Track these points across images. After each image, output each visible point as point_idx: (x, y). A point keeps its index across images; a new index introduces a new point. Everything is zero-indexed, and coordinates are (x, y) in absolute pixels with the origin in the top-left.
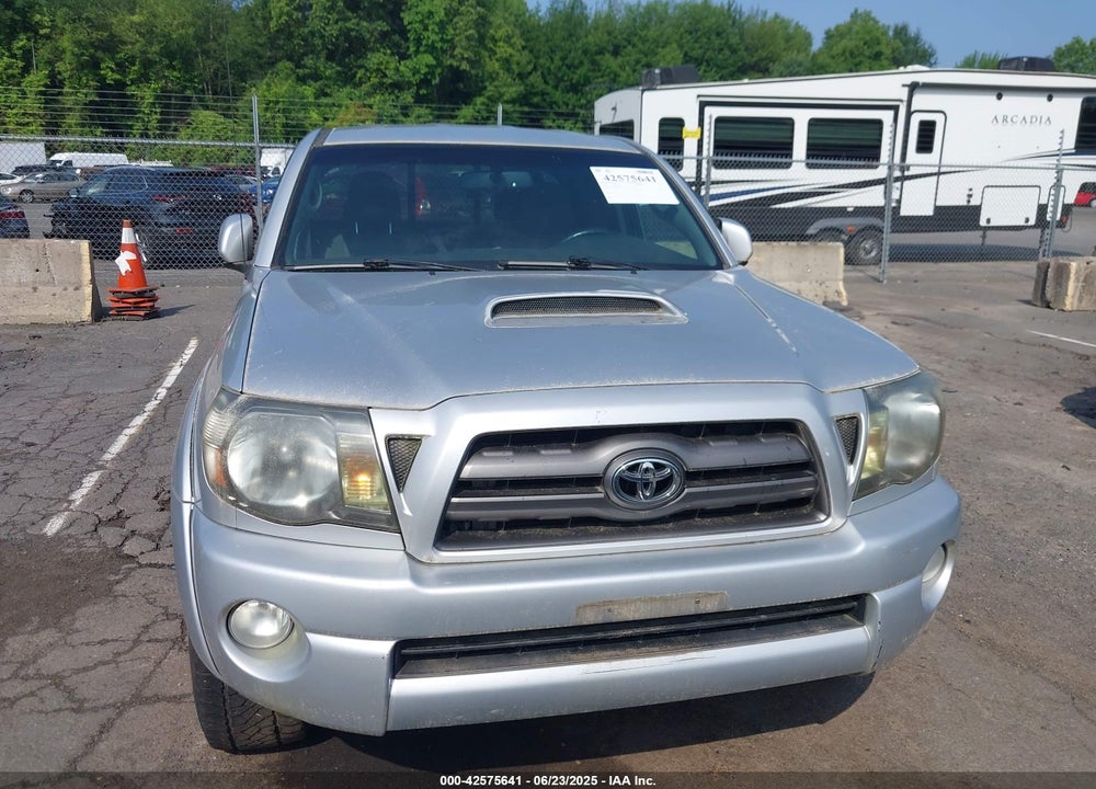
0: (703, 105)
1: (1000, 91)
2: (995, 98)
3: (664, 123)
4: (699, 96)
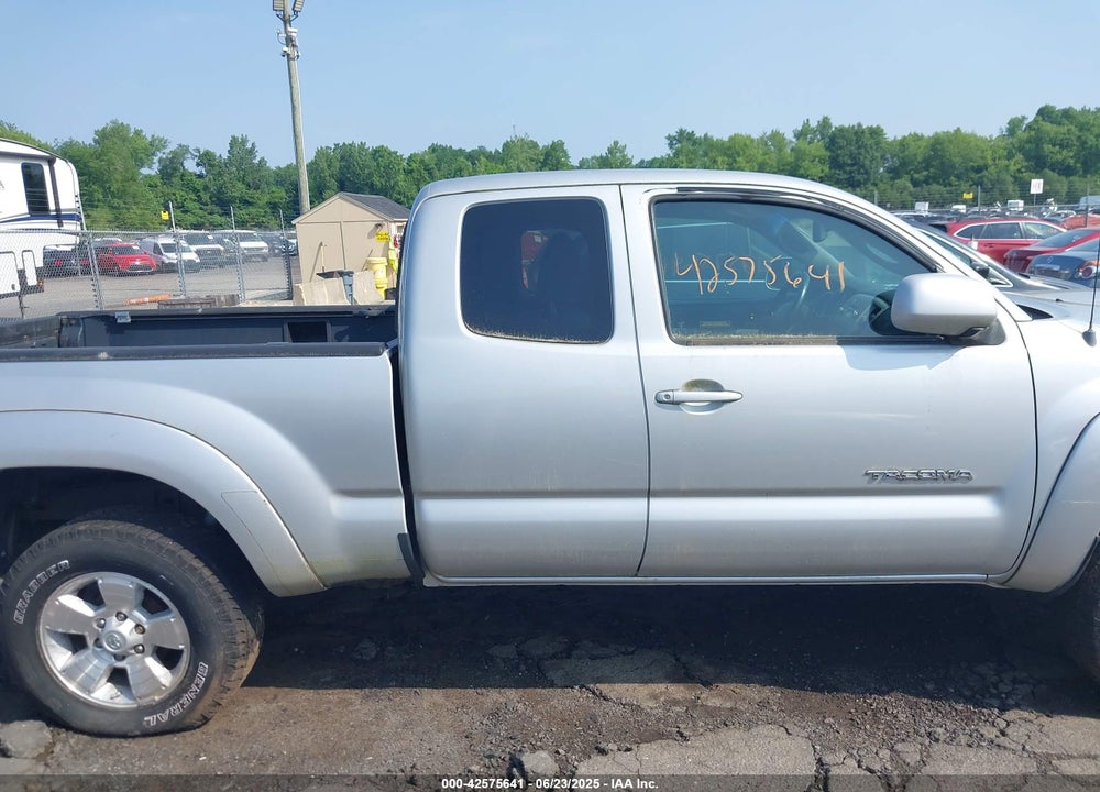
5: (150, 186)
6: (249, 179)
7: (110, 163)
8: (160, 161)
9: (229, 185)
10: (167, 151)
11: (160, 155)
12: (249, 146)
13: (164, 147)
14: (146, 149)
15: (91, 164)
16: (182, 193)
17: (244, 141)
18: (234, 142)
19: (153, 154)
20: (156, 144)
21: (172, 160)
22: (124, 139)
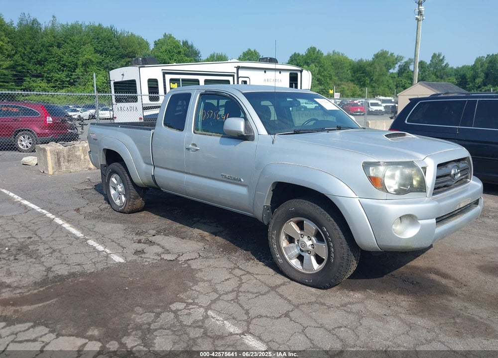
0: (164, 74)
1: (265, 70)
2: (264, 72)
3: (150, 81)
4: (162, 70)
5: (392, 77)
6: (438, 74)
7: (375, 68)
8: (399, 66)
9: (427, 77)
10: (403, 61)
11: (399, 64)
12: (441, 58)
13: (402, 60)
14: (393, 61)
15: (367, 69)
16: (405, 80)
17: (439, 55)
18: (434, 56)
19: (396, 63)
20: (399, 59)
21: (404, 66)
22: (385, 58)
